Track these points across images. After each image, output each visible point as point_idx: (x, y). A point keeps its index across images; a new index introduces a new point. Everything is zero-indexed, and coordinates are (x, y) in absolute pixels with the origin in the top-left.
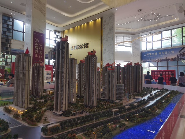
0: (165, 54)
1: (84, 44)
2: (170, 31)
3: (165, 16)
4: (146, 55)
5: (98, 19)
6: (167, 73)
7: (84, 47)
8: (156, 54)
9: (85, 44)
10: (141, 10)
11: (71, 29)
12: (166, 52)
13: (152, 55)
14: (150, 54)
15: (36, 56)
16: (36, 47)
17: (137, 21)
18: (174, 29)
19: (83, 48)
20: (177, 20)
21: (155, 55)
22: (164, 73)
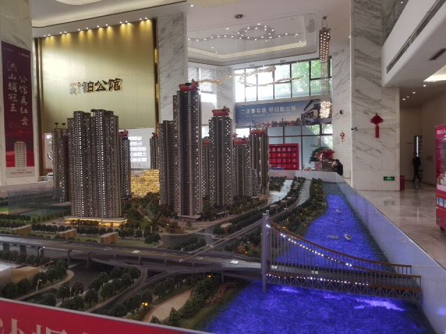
0: (280, 112)
1: (107, 81)
2: (289, 65)
3: (283, 35)
4: (245, 112)
5: (145, 20)
6: (284, 150)
7: (107, 87)
8: (264, 110)
9: (110, 80)
10: (241, 16)
11: (66, 37)
12: (282, 109)
13: (256, 113)
14: (253, 110)
15: (13, 109)
16: (10, 85)
17: (229, 36)
18: (295, 62)
19: (104, 89)
20: (302, 44)
21: (261, 113)
22: (279, 150)
